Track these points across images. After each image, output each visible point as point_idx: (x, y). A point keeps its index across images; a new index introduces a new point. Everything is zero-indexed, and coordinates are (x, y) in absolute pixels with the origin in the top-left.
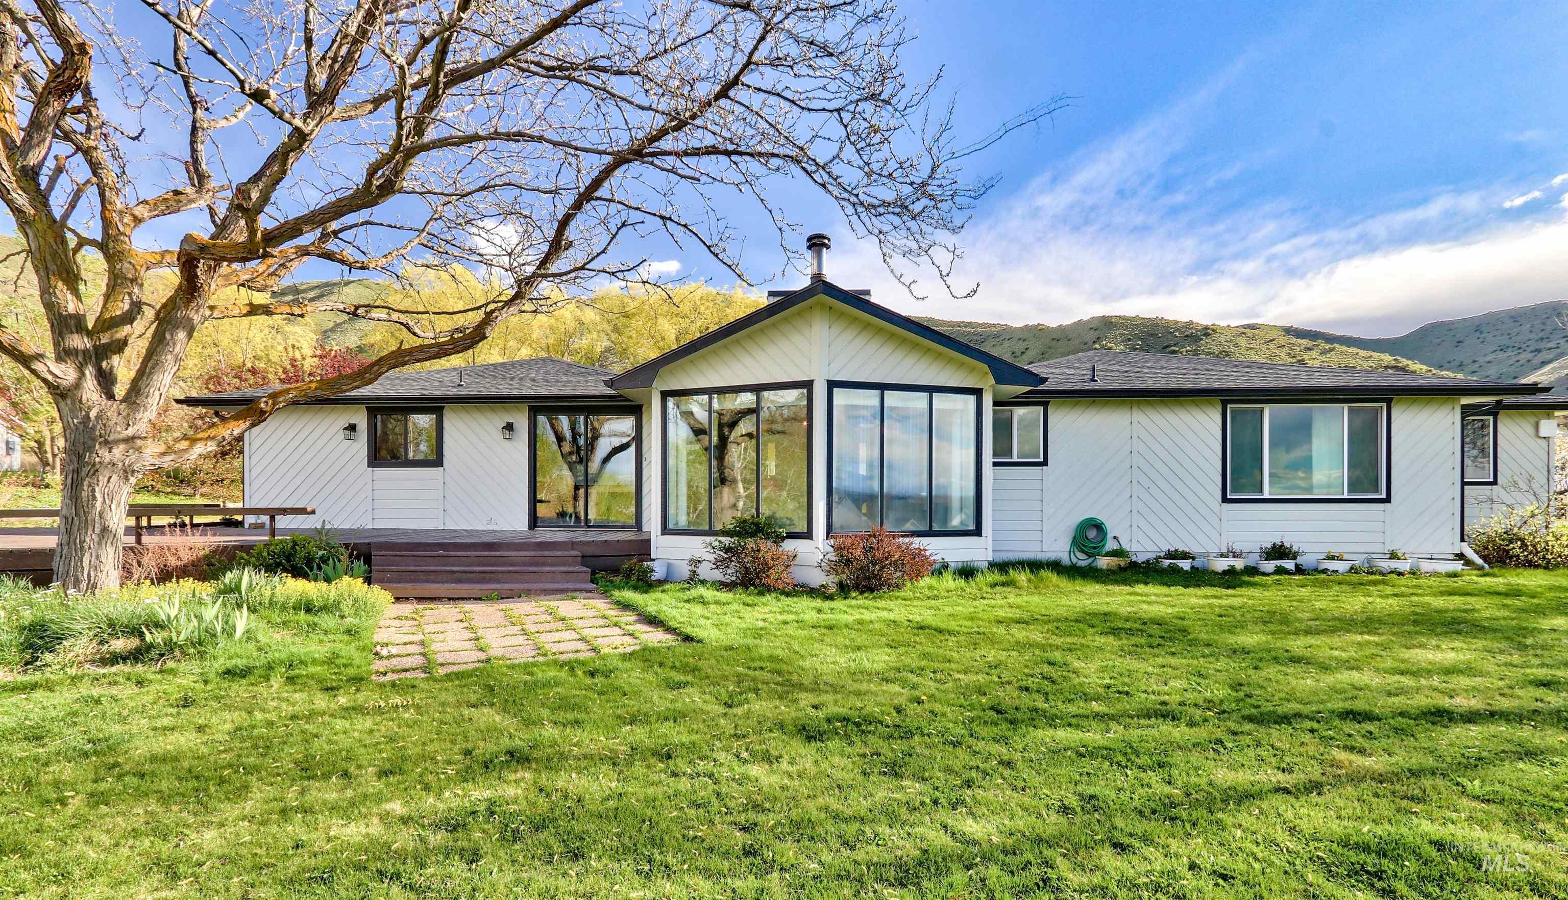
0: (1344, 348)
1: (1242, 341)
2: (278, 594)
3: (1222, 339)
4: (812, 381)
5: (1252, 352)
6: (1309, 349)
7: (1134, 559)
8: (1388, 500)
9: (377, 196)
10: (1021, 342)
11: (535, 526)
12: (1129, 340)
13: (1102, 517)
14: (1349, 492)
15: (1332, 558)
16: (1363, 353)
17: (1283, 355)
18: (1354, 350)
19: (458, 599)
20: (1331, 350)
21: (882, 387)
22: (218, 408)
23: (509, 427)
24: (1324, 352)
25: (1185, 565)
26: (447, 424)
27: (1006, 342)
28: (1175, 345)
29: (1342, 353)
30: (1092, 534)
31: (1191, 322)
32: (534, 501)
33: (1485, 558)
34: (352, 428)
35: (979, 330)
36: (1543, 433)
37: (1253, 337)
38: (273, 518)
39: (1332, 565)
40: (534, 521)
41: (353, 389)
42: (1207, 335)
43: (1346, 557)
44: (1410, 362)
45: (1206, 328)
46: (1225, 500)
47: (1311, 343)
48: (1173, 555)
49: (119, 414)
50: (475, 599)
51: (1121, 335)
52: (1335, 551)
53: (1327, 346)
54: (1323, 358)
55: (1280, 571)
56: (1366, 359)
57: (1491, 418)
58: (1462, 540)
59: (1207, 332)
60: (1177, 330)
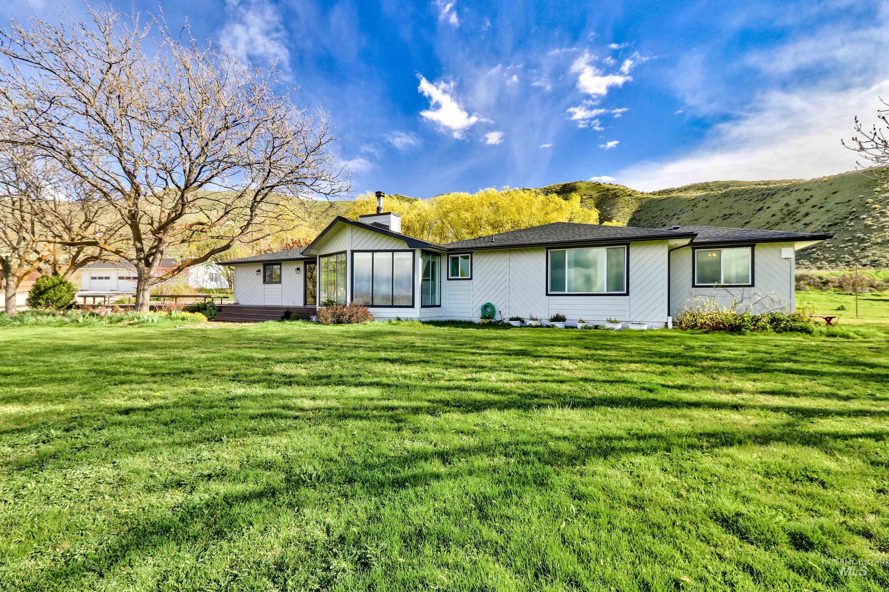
4: (348, 251)
8: (627, 295)
10: (806, 192)
13: (493, 303)
14: (607, 291)
15: (580, 322)
21: (373, 251)
23: (298, 269)
25: (515, 323)
26: (283, 269)
27: (793, 193)
30: (489, 310)
32: (305, 295)
34: (259, 271)
36: (783, 256)
39: (578, 325)
40: (305, 303)
43: (586, 321)
46: (546, 295)
52: (583, 319)
55: (553, 327)
57: (750, 248)
58: (669, 315)
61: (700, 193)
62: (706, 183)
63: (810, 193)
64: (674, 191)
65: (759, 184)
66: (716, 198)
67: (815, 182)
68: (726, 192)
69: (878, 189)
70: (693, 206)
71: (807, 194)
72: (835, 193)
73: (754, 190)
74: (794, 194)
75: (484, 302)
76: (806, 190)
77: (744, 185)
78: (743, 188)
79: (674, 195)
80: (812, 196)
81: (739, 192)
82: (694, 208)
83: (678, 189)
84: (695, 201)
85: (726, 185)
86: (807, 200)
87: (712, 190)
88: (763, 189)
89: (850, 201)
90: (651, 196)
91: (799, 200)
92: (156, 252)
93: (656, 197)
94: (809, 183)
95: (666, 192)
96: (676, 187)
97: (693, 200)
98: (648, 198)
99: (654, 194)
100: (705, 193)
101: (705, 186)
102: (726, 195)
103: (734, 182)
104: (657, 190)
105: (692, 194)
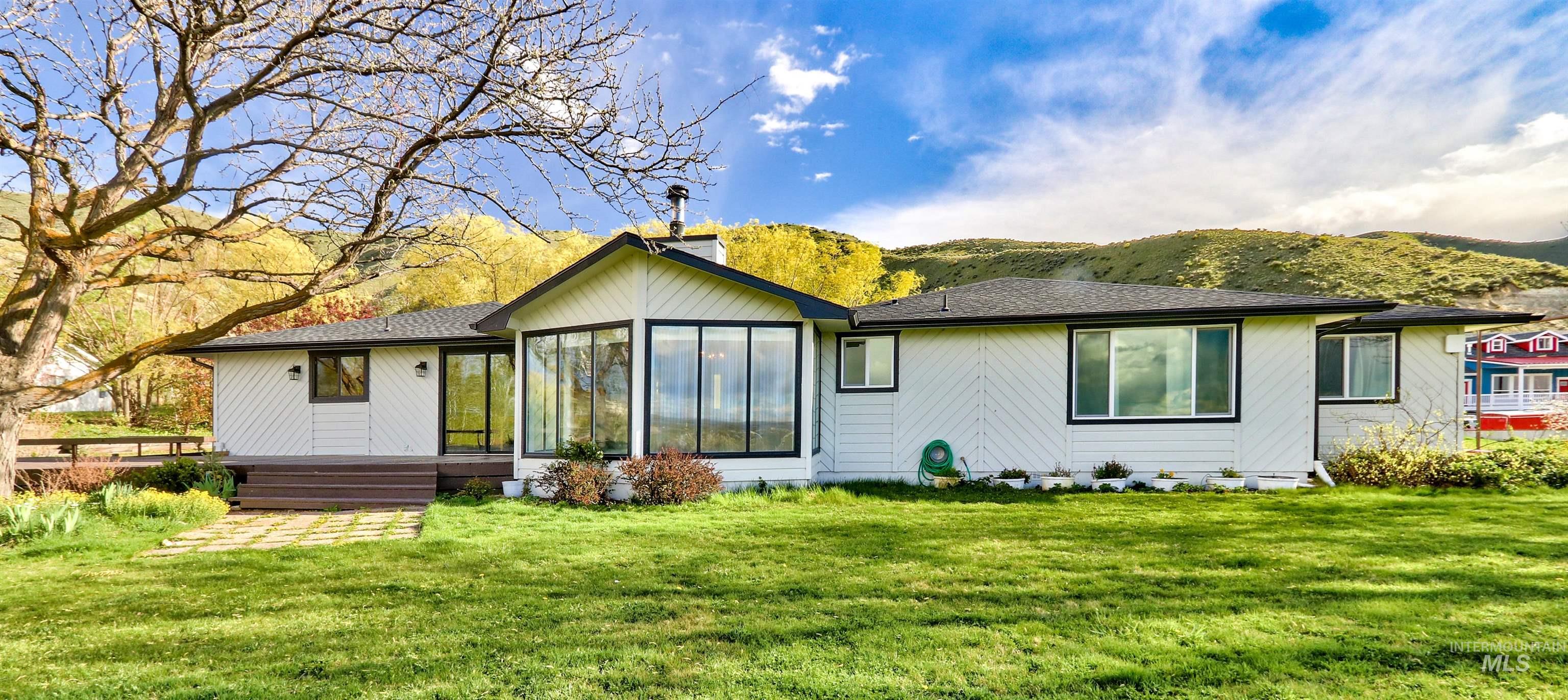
0: (1480, 255)
1: (1357, 252)
2: (130, 503)
3: (1333, 250)
4: (632, 320)
5: (1369, 263)
6: (1436, 257)
7: (966, 479)
8: (1237, 419)
9: (170, 195)
10: (1104, 262)
11: (444, 452)
12: (1226, 254)
13: (948, 441)
14: (1197, 412)
15: (1161, 476)
16: (1503, 259)
17: (1405, 265)
18: (1493, 256)
19: (304, 510)
20: (1463, 258)
21: (700, 324)
22: (194, 355)
23: (423, 366)
24: (1456, 260)
25: (1017, 484)
26: (372, 365)
27: (1088, 262)
28: (1278, 259)
29: (1477, 260)
30: (940, 456)
31: (1298, 233)
32: (444, 432)
33: (1333, 475)
34: (297, 370)
35: (1060, 250)
36: (1449, 350)
37: (1370, 247)
38: (179, 445)
39: (1160, 484)
40: (443, 449)
41: (206, 341)
42: (1315, 246)
43: (1175, 476)
44: (1561, 268)
45: (1315, 239)
46: (1070, 421)
47: (1439, 251)
48: (1006, 475)
49: (11, 366)
50: (319, 510)
51: (1217, 249)
52: (1166, 469)
53: (1460, 254)
54: (1454, 267)
55: (1105, 489)
56: (1507, 266)
57: (1394, 335)
58: (1316, 458)
59: (1315, 242)
60: (1281, 242)
61: (962, 256)
62: (970, 241)
63: (1109, 264)
64: (926, 249)
65: (1040, 247)
66: (987, 263)
67: (1113, 247)
68: (1000, 256)
69: (1189, 262)
70: (956, 274)
71: (1106, 265)
72: (1140, 264)
73: (1039, 255)
74: (1089, 264)
75: (927, 440)
76: (1103, 259)
77: (1021, 247)
78: (1023, 250)
79: (927, 255)
80: (1111, 268)
81: (1018, 256)
82: (957, 278)
83: (932, 247)
84: (959, 267)
85: (997, 245)
86: (1106, 272)
87: (978, 251)
88: (1049, 254)
89: (1157, 277)
90: (894, 256)
91: (1095, 273)
92: (44, 308)
93: (903, 257)
94: (1106, 248)
95: (915, 251)
96: (929, 243)
97: (955, 265)
98: (891, 258)
99: (898, 252)
100: (969, 256)
101: (968, 246)
102: (1000, 260)
103: (1008, 242)
104: (902, 246)
105: (952, 256)
